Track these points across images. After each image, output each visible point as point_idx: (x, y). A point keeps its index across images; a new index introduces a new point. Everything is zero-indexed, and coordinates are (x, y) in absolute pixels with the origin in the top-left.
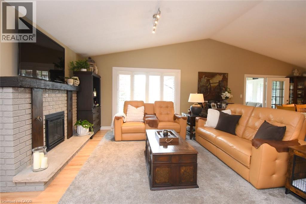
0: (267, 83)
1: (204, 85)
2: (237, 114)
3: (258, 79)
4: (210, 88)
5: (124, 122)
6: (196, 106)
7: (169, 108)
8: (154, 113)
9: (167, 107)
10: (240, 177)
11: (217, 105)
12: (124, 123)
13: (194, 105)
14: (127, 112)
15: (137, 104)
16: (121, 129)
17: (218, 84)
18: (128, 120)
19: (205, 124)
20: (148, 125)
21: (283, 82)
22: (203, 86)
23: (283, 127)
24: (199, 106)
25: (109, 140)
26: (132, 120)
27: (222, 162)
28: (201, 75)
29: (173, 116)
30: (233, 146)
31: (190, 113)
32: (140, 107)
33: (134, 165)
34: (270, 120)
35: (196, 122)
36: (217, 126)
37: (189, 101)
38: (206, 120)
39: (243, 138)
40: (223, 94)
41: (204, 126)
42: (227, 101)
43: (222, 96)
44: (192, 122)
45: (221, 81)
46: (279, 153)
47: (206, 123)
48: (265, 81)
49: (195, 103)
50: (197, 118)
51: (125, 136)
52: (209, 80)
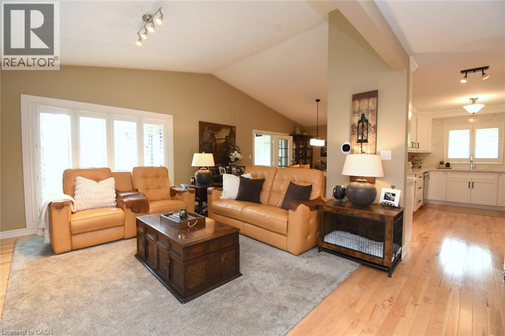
0: (273, 142)
1: (208, 141)
2: (259, 178)
3: (261, 135)
4: (216, 146)
5: (72, 213)
6: (204, 171)
7: (160, 178)
8: (133, 188)
9: (157, 176)
10: (276, 249)
11: (226, 169)
12: (73, 215)
13: (200, 171)
14: (77, 192)
15: (97, 175)
16: (70, 226)
17: (224, 140)
18: (79, 208)
19: (221, 195)
20: (130, 210)
21: (287, 141)
22: (206, 143)
23: (310, 186)
24: (207, 171)
25: (37, 255)
26: (89, 206)
27: (252, 240)
28: (203, 126)
29: (168, 191)
30: (266, 216)
31: (194, 183)
32: (104, 179)
33: (128, 281)
34: (294, 181)
35: (208, 195)
36: (238, 195)
37: (193, 165)
38: (222, 190)
39: (269, 205)
40: (231, 154)
41: (219, 199)
42: (237, 164)
43: (231, 157)
44: (202, 196)
45: (228, 136)
46: (312, 212)
47: (223, 194)
48: (272, 139)
49: (202, 167)
50: (210, 189)
51: (79, 240)
52: (214, 134)
